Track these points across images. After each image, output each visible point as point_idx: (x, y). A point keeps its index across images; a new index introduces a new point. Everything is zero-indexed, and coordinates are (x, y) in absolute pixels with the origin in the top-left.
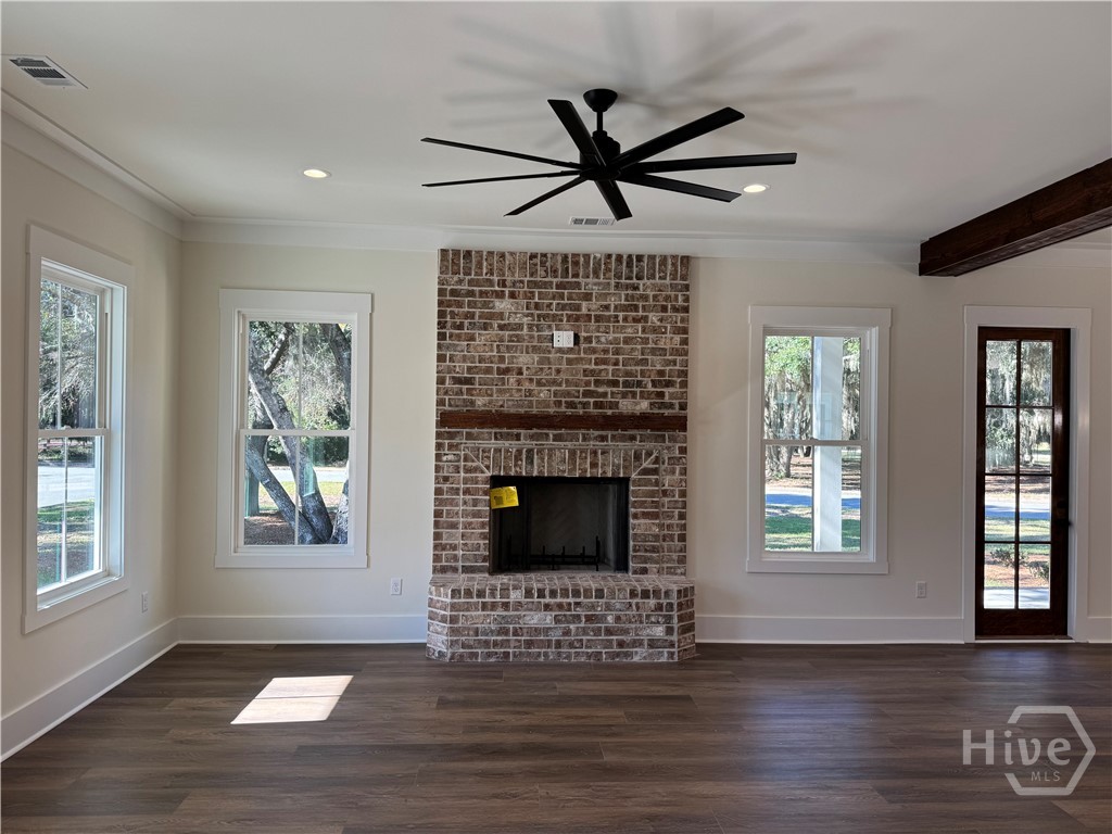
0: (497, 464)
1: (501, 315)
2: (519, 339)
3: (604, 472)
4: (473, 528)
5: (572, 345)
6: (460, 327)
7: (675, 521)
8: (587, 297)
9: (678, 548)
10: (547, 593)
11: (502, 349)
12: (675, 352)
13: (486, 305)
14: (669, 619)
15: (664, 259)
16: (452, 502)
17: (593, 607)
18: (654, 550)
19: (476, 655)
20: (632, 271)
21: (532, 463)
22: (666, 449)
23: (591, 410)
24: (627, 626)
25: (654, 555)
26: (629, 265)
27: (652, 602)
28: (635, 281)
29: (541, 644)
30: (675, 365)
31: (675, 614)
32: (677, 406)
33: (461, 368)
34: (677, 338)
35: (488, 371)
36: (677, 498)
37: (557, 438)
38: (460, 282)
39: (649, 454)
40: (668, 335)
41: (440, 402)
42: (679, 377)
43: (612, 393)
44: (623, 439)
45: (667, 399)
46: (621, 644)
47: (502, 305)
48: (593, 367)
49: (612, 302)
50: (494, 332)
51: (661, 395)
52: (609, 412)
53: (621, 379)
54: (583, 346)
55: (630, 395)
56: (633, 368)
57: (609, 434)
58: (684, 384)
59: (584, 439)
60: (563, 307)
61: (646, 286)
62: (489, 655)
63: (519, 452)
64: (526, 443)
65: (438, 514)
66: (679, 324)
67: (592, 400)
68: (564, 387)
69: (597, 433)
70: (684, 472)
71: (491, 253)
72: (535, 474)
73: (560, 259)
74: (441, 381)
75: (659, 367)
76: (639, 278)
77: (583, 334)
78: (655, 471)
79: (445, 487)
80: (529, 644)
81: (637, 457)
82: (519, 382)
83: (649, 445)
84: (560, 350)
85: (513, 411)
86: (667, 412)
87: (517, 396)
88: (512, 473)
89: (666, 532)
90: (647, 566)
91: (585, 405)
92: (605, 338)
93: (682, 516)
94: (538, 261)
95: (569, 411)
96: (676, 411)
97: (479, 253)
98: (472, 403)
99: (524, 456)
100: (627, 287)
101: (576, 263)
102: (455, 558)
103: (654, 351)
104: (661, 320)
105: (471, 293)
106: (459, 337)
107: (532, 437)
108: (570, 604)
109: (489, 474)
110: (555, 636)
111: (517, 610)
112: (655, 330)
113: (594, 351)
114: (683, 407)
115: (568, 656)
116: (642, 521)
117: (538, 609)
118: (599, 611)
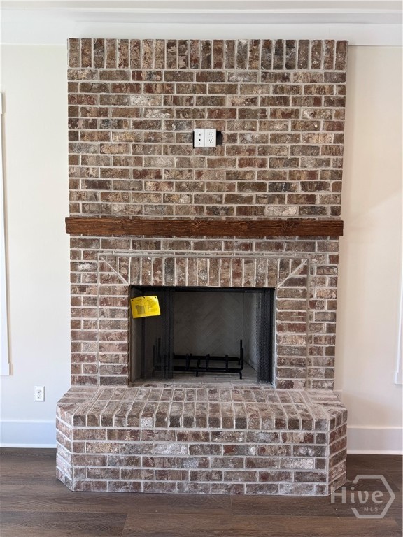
0: (135, 274)
1: (136, 112)
2: (157, 138)
3: (248, 283)
4: (112, 340)
5: (214, 144)
6: (93, 125)
7: (324, 334)
8: (231, 89)
9: (326, 362)
10: (181, 421)
11: (139, 149)
12: (330, 150)
13: (119, 100)
14: (319, 451)
15: (318, 44)
16: (89, 313)
17: (234, 438)
18: (300, 363)
19: (103, 485)
20: (281, 59)
21: (172, 272)
22: (316, 258)
23: (235, 216)
24: (272, 458)
25: (301, 369)
26: (279, 52)
27: (301, 433)
28: (285, 70)
29: (175, 475)
30: (328, 164)
31: (327, 445)
32: (329, 212)
33: (95, 171)
34: (331, 135)
35: (124, 173)
36: (326, 309)
37: (198, 246)
38: (92, 75)
39: (297, 263)
40: (321, 132)
41: (74, 208)
42: (332, 178)
43: (258, 198)
44: (268, 247)
45: (318, 203)
46: (264, 477)
47: (138, 100)
48: (237, 169)
49: (259, 94)
50: (129, 130)
51: (311, 199)
52: (254, 218)
53: (268, 182)
54: (227, 145)
55: (277, 200)
56: (282, 169)
57: (254, 241)
58: (338, 187)
59: (227, 248)
60: (204, 102)
61: (298, 77)
62: (118, 485)
63: (159, 261)
64: (165, 252)
65: (75, 325)
66: (334, 119)
67: (235, 206)
68: (205, 192)
69: (241, 241)
70: (334, 282)
71: (124, 42)
72: (175, 284)
73: (200, 46)
74: (73, 185)
75: (310, 168)
76: (289, 67)
77: (226, 132)
78: (303, 282)
79: (82, 296)
80: (162, 475)
81: (284, 266)
82: (157, 187)
83: (296, 254)
84: (202, 151)
85: (151, 217)
86: (317, 218)
87: (155, 202)
88: (151, 283)
89: (313, 345)
90: (293, 379)
91: (228, 211)
92: (251, 136)
93: (331, 329)
94: (176, 49)
95: (212, 218)
96: (328, 216)
97: (112, 42)
98: (108, 209)
99: (163, 266)
100: (276, 77)
101: (219, 51)
102: (94, 369)
103: (304, 150)
104: (313, 115)
105: (103, 88)
106: (91, 136)
107: (172, 245)
108: (207, 434)
109: (127, 284)
110: (190, 468)
111: (148, 439)
112: (306, 126)
113: (238, 151)
114: (336, 211)
115: (206, 488)
116: (288, 334)
117: (171, 439)
118: (240, 442)
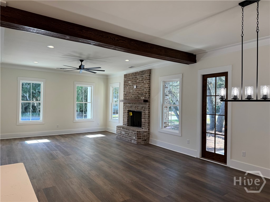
0: (128, 108)
1: (129, 84)
2: (131, 87)
3: (139, 110)
4: (126, 118)
7: (147, 120)
9: (147, 125)
10: (124, 129)
15: (146, 71)
18: (144, 125)
24: (131, 136)
28: (143, 75)
31: (136, 135)
33: (125, 93)
36: (147, 115)
38: (126, 79)
40: (146, 85)
41: (124, 98)
44: (141, 104)
45: (146, 97)
46: (131, 139)
47: (129, 82)
48: (138, 91)
49: (140, 79)
53: (141, 93)
55: (142, 96)
60: (135, 81)
62: (119, 137)
63: (130, 106)
65: (123, 116)
67: (138, 97)
68: (135, 95)
71: (128, 74)
72: (134, 110)
73: (135, 73)
77: (137, 86)
79: (124, 111)
84: (135, 89)
87: (130, 97)
88: (130, 110)
90: (143, 128)
94: (132, 74)
95: (136, 99)
102: (125, 123)
106: (125, 88)
107: (132, 104)
110: (125, 136)
111: (122, 131)
113: (138, 88)
115: (126, 139)
116: (143, 119)
